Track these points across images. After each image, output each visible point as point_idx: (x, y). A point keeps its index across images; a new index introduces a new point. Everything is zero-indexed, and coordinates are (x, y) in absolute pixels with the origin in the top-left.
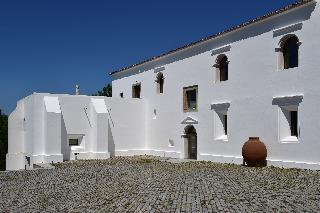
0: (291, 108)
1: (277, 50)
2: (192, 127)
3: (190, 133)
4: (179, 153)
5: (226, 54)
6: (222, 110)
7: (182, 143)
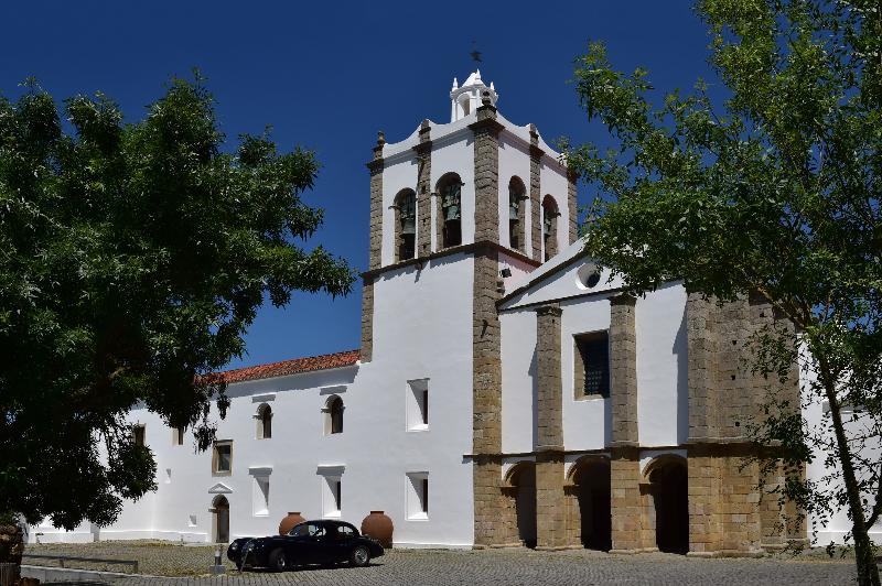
0: (335, 479)
1: (324, 410)
2: (224, 498)
3: (221, 506)
4: (204, 534)
5: (269, 403)
6: (262, 476)
7: (209, 520)
